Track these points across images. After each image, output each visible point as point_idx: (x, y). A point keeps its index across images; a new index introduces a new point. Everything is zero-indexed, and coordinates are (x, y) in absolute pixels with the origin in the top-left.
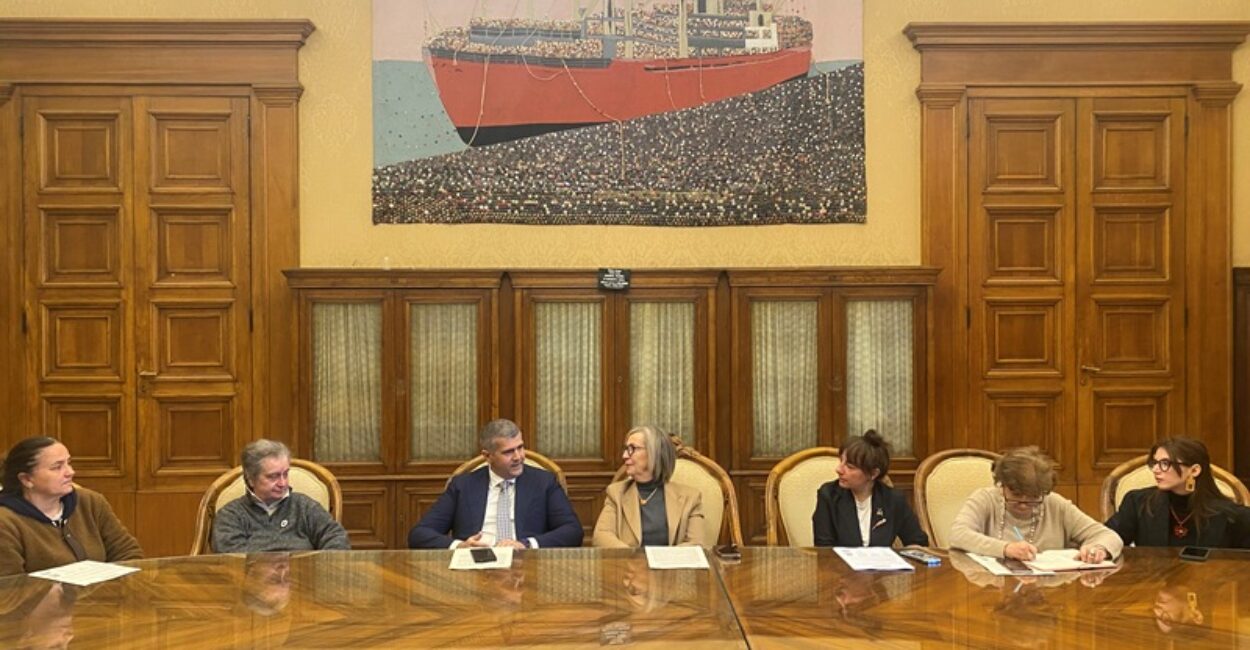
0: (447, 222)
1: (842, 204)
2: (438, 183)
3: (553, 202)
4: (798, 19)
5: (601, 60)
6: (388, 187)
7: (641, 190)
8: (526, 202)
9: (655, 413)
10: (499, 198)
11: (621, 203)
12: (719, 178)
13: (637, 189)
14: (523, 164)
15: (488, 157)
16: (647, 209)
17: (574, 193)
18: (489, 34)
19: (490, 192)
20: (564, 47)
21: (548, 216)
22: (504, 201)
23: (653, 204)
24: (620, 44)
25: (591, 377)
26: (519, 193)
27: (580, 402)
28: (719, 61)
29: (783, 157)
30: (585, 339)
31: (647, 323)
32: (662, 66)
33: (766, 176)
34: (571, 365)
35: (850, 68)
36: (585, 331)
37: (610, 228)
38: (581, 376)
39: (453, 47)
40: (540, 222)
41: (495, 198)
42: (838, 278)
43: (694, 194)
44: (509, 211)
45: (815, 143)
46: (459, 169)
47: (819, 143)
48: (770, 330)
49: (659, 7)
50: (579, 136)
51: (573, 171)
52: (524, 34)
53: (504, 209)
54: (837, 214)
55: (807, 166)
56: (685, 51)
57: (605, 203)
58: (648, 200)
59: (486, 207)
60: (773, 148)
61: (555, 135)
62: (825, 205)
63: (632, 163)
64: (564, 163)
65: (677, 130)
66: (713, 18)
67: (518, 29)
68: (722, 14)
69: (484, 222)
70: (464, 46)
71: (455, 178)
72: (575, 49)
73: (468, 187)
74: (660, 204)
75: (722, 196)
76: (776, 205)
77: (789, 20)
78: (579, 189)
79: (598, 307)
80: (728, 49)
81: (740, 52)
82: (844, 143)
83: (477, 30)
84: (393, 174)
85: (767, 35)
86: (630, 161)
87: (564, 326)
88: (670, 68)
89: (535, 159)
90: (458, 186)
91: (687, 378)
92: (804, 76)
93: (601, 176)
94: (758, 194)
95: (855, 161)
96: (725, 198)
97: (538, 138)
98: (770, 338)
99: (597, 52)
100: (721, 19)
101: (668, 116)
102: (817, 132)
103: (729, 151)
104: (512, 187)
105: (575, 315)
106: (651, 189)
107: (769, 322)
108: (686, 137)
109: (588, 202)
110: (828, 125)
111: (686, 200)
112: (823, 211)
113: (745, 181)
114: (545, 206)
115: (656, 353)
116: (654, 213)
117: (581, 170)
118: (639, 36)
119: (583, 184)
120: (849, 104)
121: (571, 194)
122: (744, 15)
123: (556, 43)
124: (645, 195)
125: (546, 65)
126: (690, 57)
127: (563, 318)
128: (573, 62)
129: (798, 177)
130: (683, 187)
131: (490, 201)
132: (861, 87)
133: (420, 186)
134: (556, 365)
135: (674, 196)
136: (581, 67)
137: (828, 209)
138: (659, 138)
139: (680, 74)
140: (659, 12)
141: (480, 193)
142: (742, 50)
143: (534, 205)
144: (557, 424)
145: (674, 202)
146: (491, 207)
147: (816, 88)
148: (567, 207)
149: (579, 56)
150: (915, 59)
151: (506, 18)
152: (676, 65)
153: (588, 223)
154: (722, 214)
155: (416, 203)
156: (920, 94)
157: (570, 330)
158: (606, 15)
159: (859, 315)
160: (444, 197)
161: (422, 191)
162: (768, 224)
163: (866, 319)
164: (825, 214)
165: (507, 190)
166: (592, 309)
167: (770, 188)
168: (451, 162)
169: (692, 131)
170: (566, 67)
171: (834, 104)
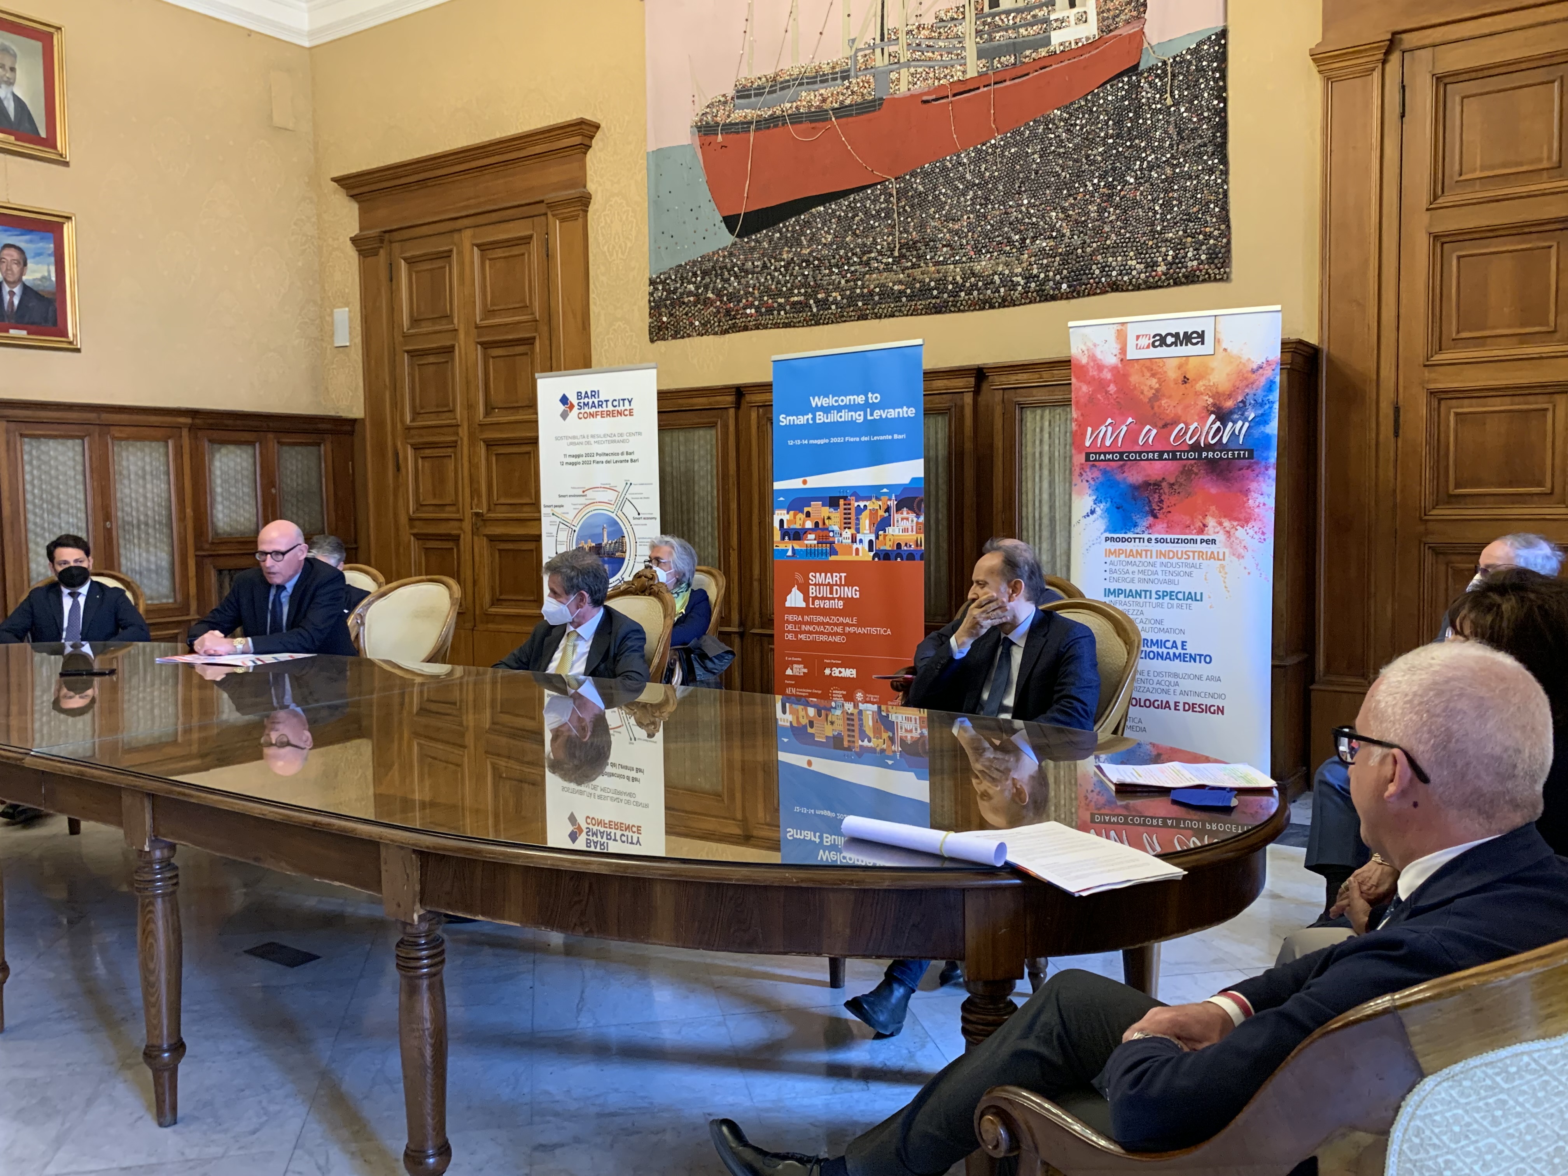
0: (716, 334)
1: (1190, 254)
2: (706, 287)
3: (820, 296)
5: (874, 101)
6: (660, 298)
7: (919, 267)
8: (792, 299)
10: (765, 299)
11: (896, 288)
12: (1017, 237)
13: (914, 266)
14: (788, 252)
15: (754, 248)
16: (925, 291)
17: (843, 282)
18: (756, 95)
19: (756, 292)
20: (832, 94)
21: (815, 314)
22: (770, 301)
23: (933, 284)
24: (894, 76)
26: (784, 289)
28: (1019, 72)
29: (1103, 195)
32: (945, 95)
33: (1079, 226)
35: (1204, 41)
37: (886, 322)
39: (719, 119)
40: (807, 323)
41: (761, 298)
44: (775, 312)
45: (1151, 167)
46: (726, 267)
47: (1156, 167)
48: (1046, 448)
49: (942, 15)
50: (847, 207)
51: (842, 252)
52: (789, 87)
53: (770, 311)
54: (1184, 271)
55: (1138, 204)
56: (973, 67)
57: (877, 290)
58: (927, 280)
59: (753, 311)
60: (1089, 184)
61: (822, 209)
62: (1164, 260)
63: (907, 232)
64: (831, 244)
65: (962, 178)
66: (1008, 13)
67: (782, 83)
68: (1020, 4)
69: (752, 329)
70: (729, 116)
71: (723, 280)
72: (843, 94)
73: (735, 288)
74: (941, 282)
75: (1020, 262)
76: (1094, 267)
78: (849, 275)
80: (1028, 52)
81: (1043, 52)
82: (1193, 161)
83: (743, 93)
84: (663, 282)
85: (1082, 19)
86: (906, 230)
88: (954, 95)
89: (800, 244)
90: (725, 289)
92: (1134, 69)
93: (873, 255)
94: (1068, 253)
96: (1024, 265)
97: (803, 217)
99: (869, 92)
100: (1019, 11)
101: (951, 161)
102: (1153, 151)
103: (1030, 198)
104: (778, 282)
106: (930, 265)
108: (974, 186)
109: (858, 291)
111: (974, 274)
112: (1162, 269)
113: (1050, 237)
114: (812, 302)
116: (936, 297)
117: (852, 250)
118: (915, 60)
119: (853, 269)
121: (839, 283)
123: (822, 91)
124: (923, 273)
125: (811, 122)
126: (981, 75)
128: (842, 111)
129: (1126, 221)
130: (970, 257)
131: (756, 303)
132: (1222, 69)
133: (690, 294)
135: (958, 270)
136: (851, 115)
137: (1170, 264)
138: (940, 193)
139: (968, 99)
140: (942, 20)
142: (1047, 49)
143: (800, 302)
145: (958, 278)
146: (757, 309)
147: (1151, 84)
148: (835, 302)
149: (848, 102)
151: (770, 73)
152: (964, 88)
153: (858, 319)
154: (1020, 288)
155: (686, 314)
156: (1323, 58)
158: (878, 41)
160: (712, 303)
161: (692, 299)
162: (1084, 296)
164: (1165, 274)
165: (773, 287)
167: (1084, 243)
168: (717, 260)
169: (982, 176)
170: (834, 119)
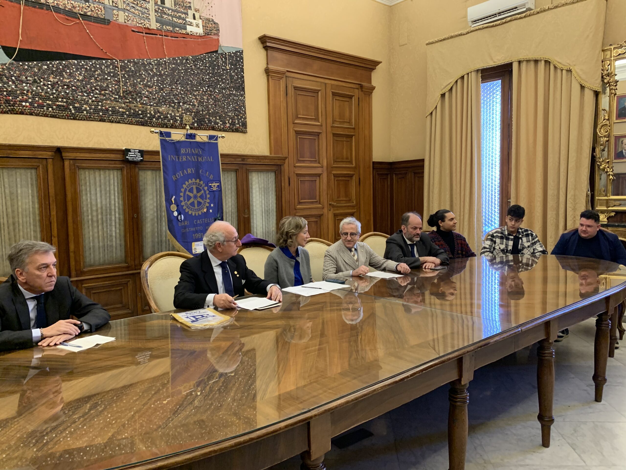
1: (237, 122)
3: (76, 105)
4: (213, 21)
5: (104, 19)
7: (133, 103)
8: (57, 103)
10: (37, 99)
11: (121, 110)
12: (176, 101)
13: (130, 102)
14: (54, 78)
15: (27, 70)
16: (136, 115)
17: (90, 101)
19: (29, 94)
20: (79, 6)
21: (73, 114)
22: (40, 101)
23: (140, 112)
24: (115, 12)
25: (117, 215)
26: (51, 97)
27: (111, 231)
28: (173, 35)
29: (208, 94)
30: (112, 192)
31: (149, 182)
32: (142, 31)
33: (201, 103)
34: (104, 208)
35: (236, 52)
36: (112, 187)
37: (114, 125)
38: (111, 214)
40: (68, 117)
41: (33, 98)
42: (245, 160)
43: (163, 109)
44: (45, 108)
45: (223, 89)
46: (4, 75)
47: (224, 89)
50: (91, 65)
51: (89, 86)
53: (41, 106)
54: (235, 127)
55: (219, 101)
56: (154, 25)
57: (110, 109)
58: (137, 110)
59: (28, 104)
60: (204, 89)
61: (76, 62)
62: (228, 122)
63: (127, 86)
64: (82, 81)
65: (152, 70)
66: (169, 9)
68: (173, 8)
69: (27, 114)
72: (86, 9)
73: (13, 88)
74: (144, 112)
75: (178, 112)
76: (206, 120)
77: (208, 20)
78: (94, 99)
79: (119, 172)
80: (178, 29)
81: (184, 32)
82: (236, 91)
85: (197, 26)
86: (125, 84)
87: (98, 184)
88: (146, 33)
89: (63, 76)
92: (216, 52)
93: (107, 92)
94: (197, 112)
95: (241, 101)
96: (180, 113)
97: (64, 62)
99: (101, 14)
100: (173, 10)
101: (146, 61)
102: (223, 83)
103: (181, 87)
104: (47, 92)
105: (105, 177)
106: (139, 103)
108: (157, 75)
109: (100, 107)
110: (228, 80)
111: (159, 113)
112: (228, 125)
113: (190, 105)
114: (71, 107)
115: (155, 200)
116: (141, 118)
117: (94, 87)
118: (127, 10)
119: (96, 96)
120: (238, 71)
121: (88, 101)
122: (185, 11)
123: (73, 2)
124: (135, 106)
125: (67, 15)
126: (158, 29)
127: (98, 179)
128: (84, 16)
129: (216, 105)
130: (157, 104)
131: (30, 100)
132: (242, 62)
134: (94, 208)
135: (152, 109)
136: (91, 21)
137: (230, 124)
138: (142, 74)
139: (152, 38)
141: (22, 94)
142: (185, 31)
143: (63, 106)
144: (97, 245)
145: (152, 112)
146: (31, 104)
147: (222, 59)
148: (85, 110)
149: (89, 14)
150: (263, 53)
152: (149, 32)
153: (100, 121)
154: (179, 122)
156: (267, 71)
157: (102, 186)
159: (254, 179)
162: (202, 130)
163: (257, 181)
164: (229, 127)
165: (43, 94)
166: (115, 173)
167: (203, 110)
169: (160, 72)
170: (81, 19)
171: (231, 69)
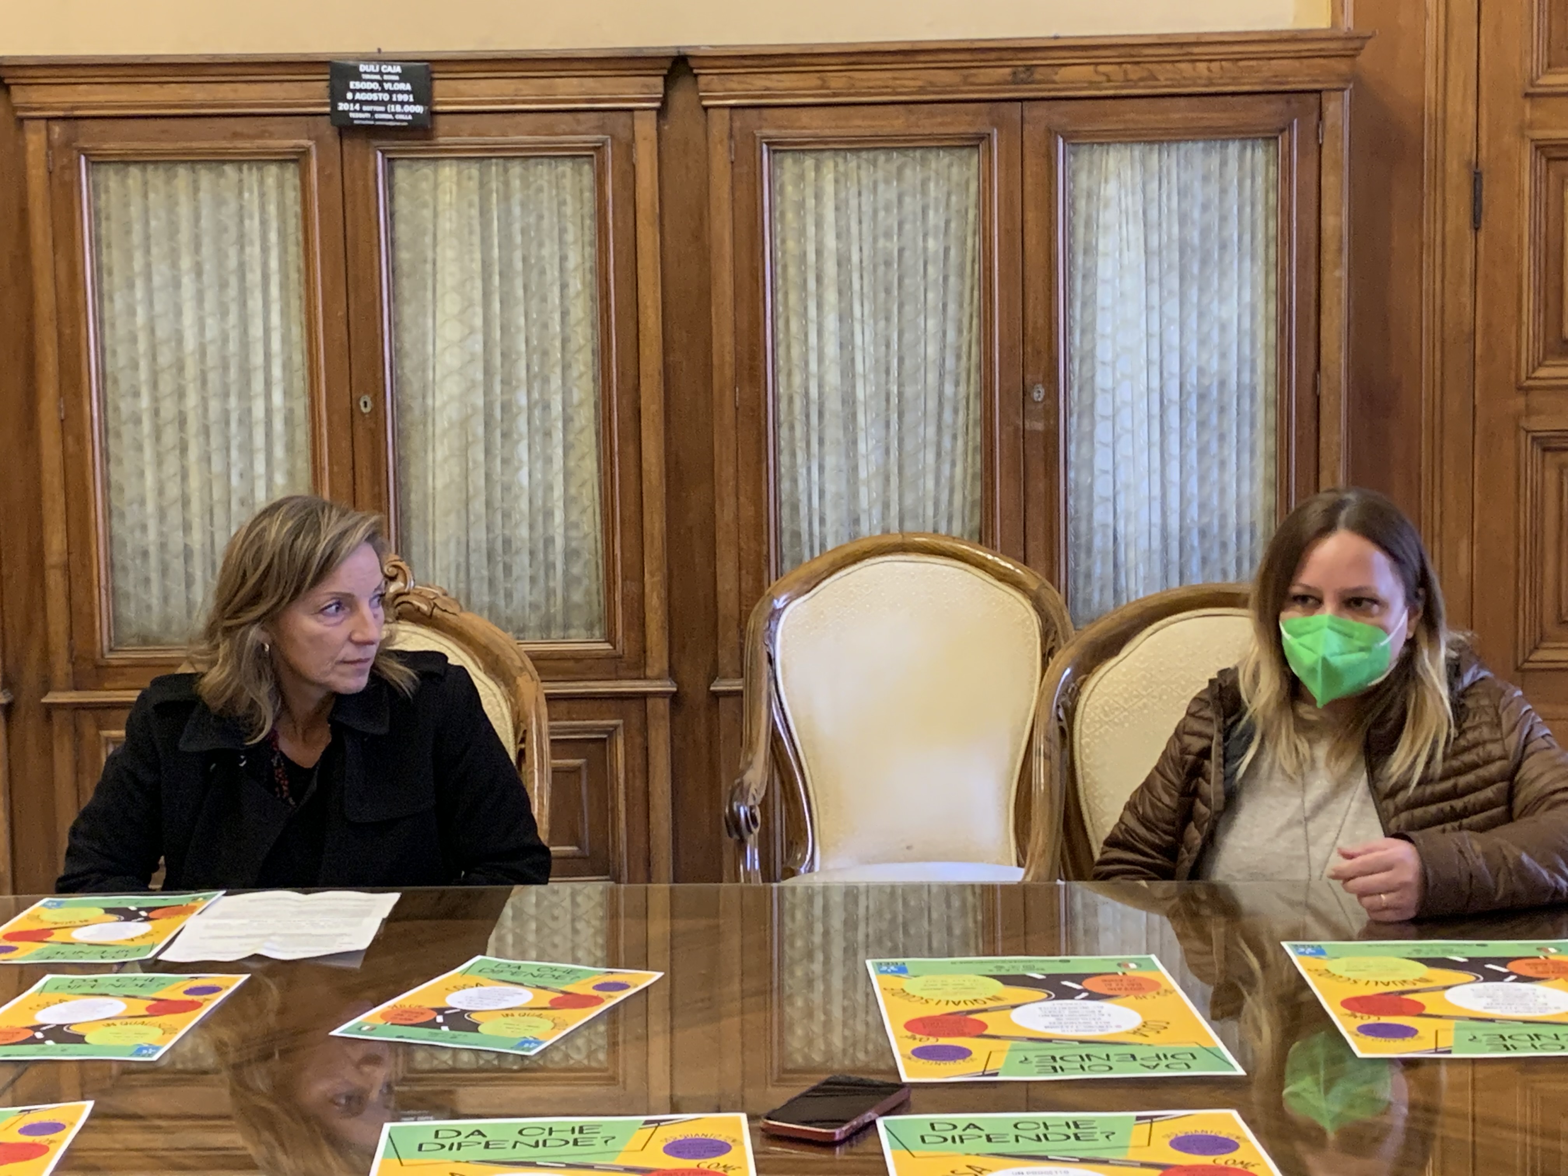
9: (478, 506)
25: (277, 398)
27: (247, 475)
30: (254, 277)
31: (447, 224)
34: (212, 360)
36: (254, 251)
38: (245, 394)
42: (1038, 75)
48: (830, 242)
79: (291, 176)
87: (184, 236)
91: (576, 396)
98: (830, 268)
105: (219, 202)
107: (830, 215)
115: (478, 322)
127: (184, 210)
134: (165, 358)
144: (177, 540)
157: (207, 250)
159: (1110, 190)
163: (1133, 203)
166: (271, 181)
